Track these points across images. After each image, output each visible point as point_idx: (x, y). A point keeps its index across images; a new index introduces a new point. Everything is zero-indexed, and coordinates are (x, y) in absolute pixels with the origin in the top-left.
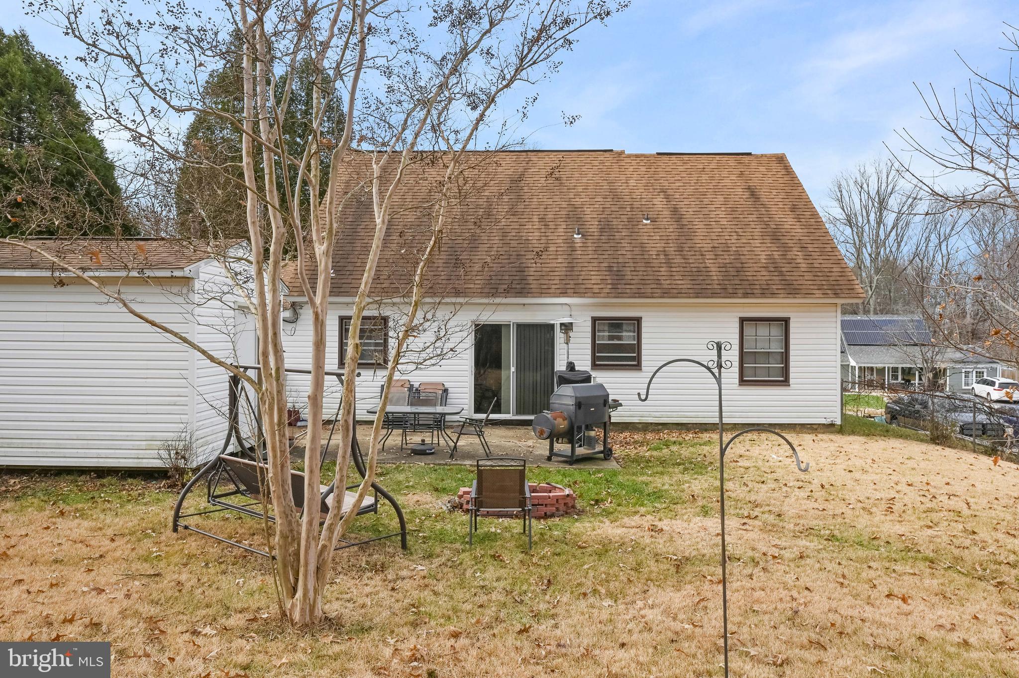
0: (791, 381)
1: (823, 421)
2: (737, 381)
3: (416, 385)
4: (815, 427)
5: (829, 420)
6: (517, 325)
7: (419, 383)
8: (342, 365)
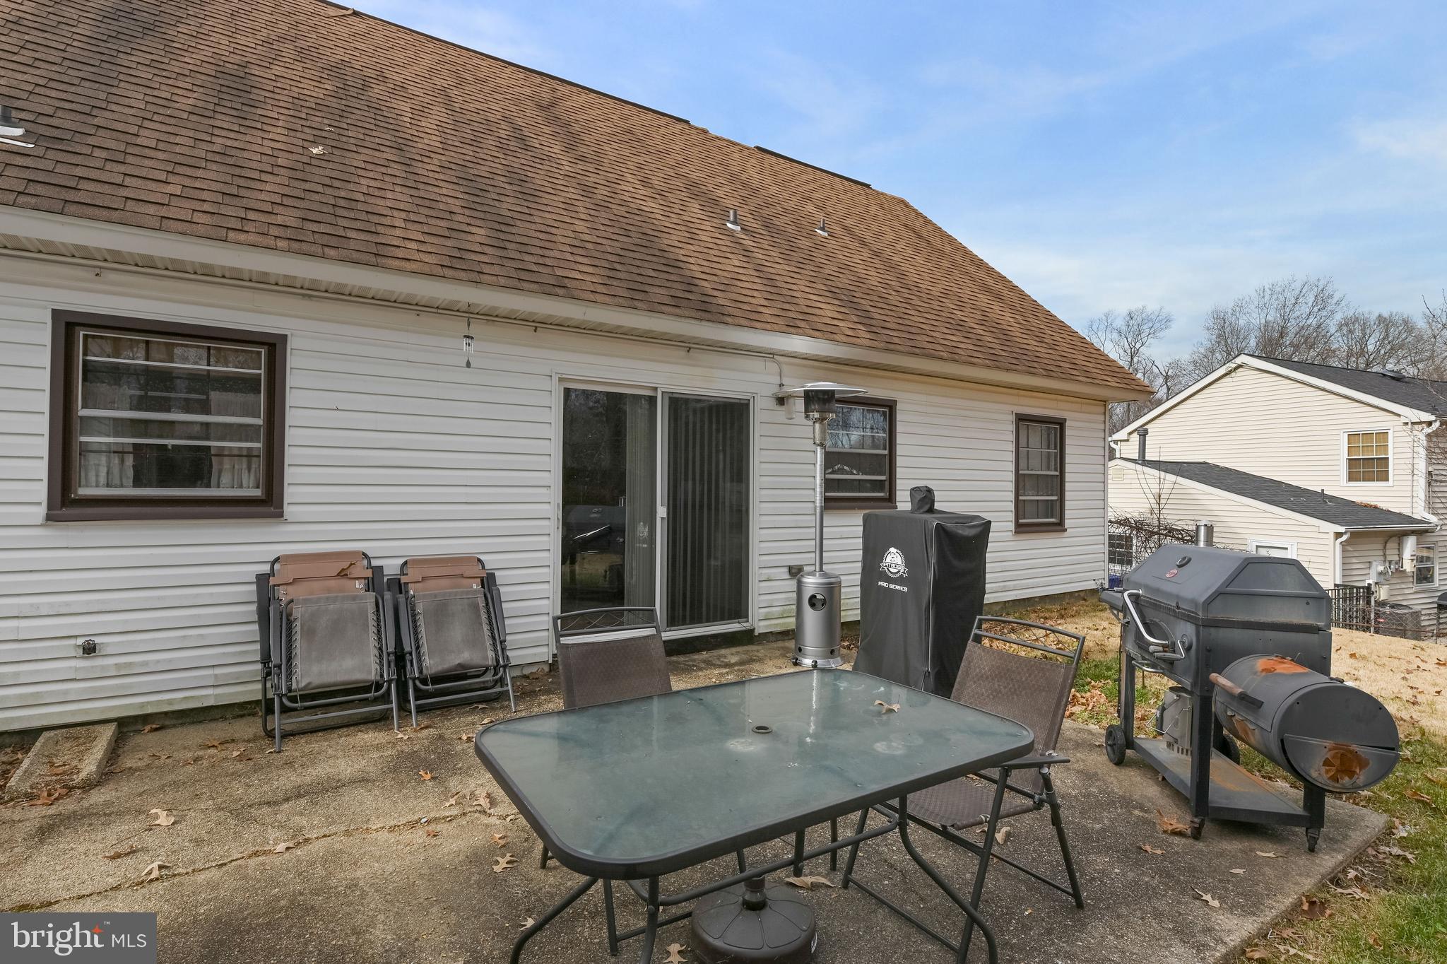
0: (1069, 523)
1: (1094, 586)
2: (1013, 525)
3: (391, 566)
4: (1082, 594)
6: (670, 398)
7: (401, 561)
8: (73, 505)
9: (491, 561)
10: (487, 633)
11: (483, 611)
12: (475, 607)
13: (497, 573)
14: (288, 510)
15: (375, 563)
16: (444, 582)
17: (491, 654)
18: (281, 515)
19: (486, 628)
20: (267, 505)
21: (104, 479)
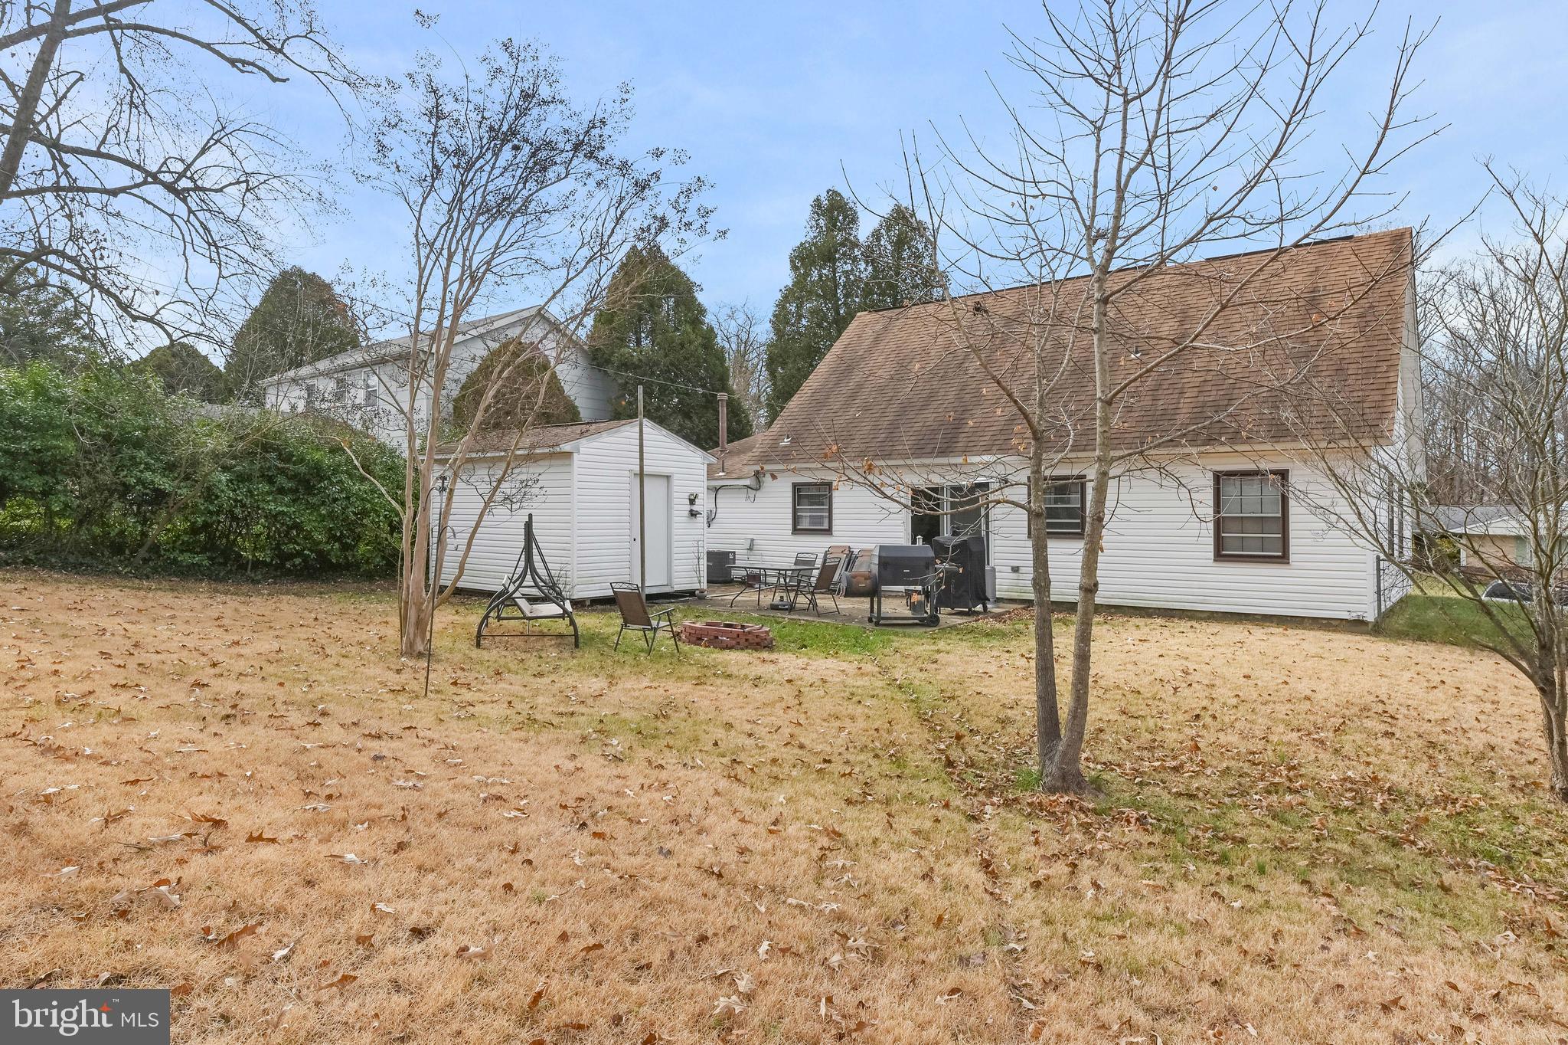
0: (1292, 557)
1: (1345, 616)
2: (1211, 555)
3: (856, 551)
4: (1334, 623)
5: (1354, 614)
7: (859, 550)
8: (796, 530)
14: (834, 533)
15: (851, 550)
18: (832, 534)
20: (828, 531)
21: (805, 524)
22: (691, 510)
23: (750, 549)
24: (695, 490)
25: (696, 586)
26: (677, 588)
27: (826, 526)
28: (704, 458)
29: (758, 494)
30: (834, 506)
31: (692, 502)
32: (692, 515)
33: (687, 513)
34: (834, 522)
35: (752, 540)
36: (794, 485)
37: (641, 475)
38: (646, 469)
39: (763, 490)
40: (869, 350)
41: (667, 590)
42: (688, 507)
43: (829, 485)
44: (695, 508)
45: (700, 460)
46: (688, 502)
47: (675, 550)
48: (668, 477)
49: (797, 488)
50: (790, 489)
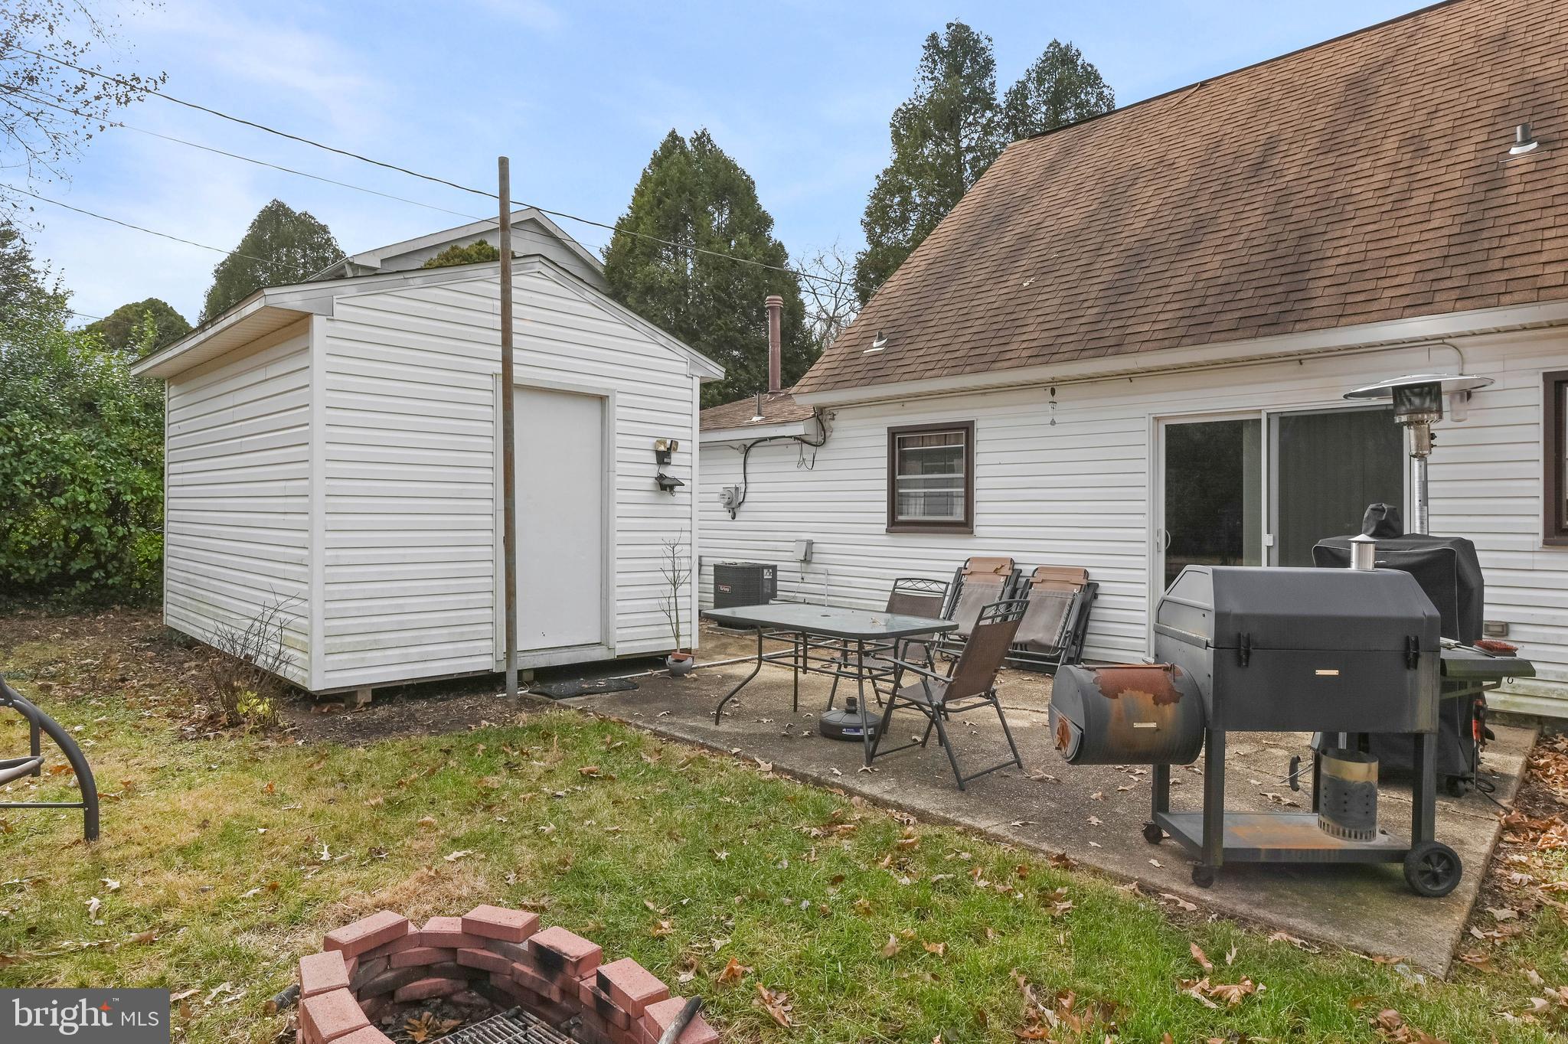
3: (1027, 571)
6: (1281, 418)
7: (1035, 567)
8: (895, 525)
9: (1095, 574)
10: (1061, 623)
11: (1067, 608)
12: (1063, 604)
13: (1100, 584)
14: (976, 530)
15: (1016, 567)
16: (1056, 585)
17: (1057, 638)
18: (972, 532)
19: (1063, 620)
20: (965, 526)
21: (914, 512)
22: (661, 478)
23: (806, 560)
24: (670, 433)
25: (669, 644)
26: (623, 649)
27: (959, 515)
28: (693, 364)
29: (821, 453)
30: (978, 472)
31: (663, 457)
32: (663, 487)
33: (650, 483)
34: (978, 508)
35: (810, 543)
36: (893, 433)
37: (508, 386)
38: (519, 374)
39: (831, 445)
40: (1039, 186)
41: (598, 655)
42: (653, 470)
43: (968, 428)
44: (670, 472)
45: (683, 368)
46: (653, 459)
47: (617, 565)
48: (602, 399)
49: (898, 438)
50: (884, 441)
